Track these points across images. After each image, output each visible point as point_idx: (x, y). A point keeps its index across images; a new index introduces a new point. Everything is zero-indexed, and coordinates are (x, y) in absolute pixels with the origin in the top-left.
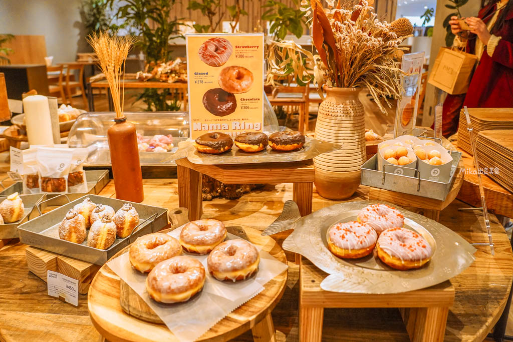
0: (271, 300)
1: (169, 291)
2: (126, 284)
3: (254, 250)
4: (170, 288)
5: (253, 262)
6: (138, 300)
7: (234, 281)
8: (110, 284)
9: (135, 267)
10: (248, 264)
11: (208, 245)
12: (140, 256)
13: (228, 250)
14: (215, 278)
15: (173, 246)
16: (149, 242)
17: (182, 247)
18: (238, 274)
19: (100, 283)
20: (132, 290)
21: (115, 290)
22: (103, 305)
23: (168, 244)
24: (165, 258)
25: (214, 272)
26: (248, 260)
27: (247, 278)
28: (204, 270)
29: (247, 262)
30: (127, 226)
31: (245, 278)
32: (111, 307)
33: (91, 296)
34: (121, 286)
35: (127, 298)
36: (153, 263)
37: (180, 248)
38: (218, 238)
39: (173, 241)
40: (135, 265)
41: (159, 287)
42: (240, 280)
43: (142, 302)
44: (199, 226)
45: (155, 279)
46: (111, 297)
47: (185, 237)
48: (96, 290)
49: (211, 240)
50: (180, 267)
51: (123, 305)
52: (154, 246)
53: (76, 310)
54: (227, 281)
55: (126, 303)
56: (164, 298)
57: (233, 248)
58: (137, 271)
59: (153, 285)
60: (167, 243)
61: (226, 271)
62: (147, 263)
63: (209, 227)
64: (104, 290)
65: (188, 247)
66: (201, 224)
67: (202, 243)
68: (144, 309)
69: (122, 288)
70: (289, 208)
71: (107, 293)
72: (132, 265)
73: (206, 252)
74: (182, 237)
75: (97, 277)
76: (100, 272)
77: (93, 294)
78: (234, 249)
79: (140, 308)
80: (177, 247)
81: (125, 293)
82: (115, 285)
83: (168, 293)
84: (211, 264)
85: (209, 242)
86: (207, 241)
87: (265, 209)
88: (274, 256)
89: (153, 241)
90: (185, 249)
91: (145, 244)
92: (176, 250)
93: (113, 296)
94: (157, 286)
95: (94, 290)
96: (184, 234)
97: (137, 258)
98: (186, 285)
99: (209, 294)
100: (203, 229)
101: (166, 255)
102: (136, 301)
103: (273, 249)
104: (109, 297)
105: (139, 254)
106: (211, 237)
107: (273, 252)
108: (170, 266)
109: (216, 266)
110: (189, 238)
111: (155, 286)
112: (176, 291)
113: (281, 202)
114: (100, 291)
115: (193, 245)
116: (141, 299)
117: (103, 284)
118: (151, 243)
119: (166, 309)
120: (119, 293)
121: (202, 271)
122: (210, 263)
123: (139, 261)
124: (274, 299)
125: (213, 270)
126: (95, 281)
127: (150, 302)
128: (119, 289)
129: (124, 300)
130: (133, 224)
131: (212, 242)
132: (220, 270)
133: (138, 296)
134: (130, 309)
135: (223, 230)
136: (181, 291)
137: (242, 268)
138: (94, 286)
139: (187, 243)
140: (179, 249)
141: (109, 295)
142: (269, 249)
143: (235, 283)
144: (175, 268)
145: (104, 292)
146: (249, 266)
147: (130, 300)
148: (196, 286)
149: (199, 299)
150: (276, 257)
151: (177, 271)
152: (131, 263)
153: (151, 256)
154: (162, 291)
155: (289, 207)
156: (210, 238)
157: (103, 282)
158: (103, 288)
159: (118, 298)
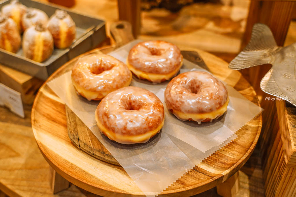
0: (246, 151)
1: (125, 132)
2: (72, 112)
3: (222, 88)
4: (125, 128)
5: (223, 104)
6: (88, 134)
7: (199, 123)
8: (54, 108)
9: (80, 93)
10: (218, 106)
11: (163, 74)
12: (85, 82)
13: (190, 85)
14: (176, 117)
15: (122, 73)
16: (93, 65)
17: (131, 74)
18: (205, 116)
19: (43, 105)
20: (80, 120)
21: (60, 115)
22: (49, 132)
23: (116, 70)
24: (114, 87)
25: (175, 111)
26: (218, 101)
27: (214, 121)
28: (163, 108)
29: (216, 104)
30: (63, 37)
31: (211, 121)
32: (59, 137)
33: (35, 121)
34: (67, 114)
35: (75, 130)
36: (101, 91)
37: (129, 75)
38: (174, 66)
39: (121, 66)
40: (80, 91)
41: (112, 126)
42: (206, 123)
43: (93, 137)
44: (149, 49)
45: (106, 115)
46: (56, 124)
47: (135, 62)
48: (40, 113)
49: (167, 68)
50: (134, 102)
51: (72, 137)
52: (99, 70)
53: (23, 121)
54: (190, 122)
55: (76, 136)
56: (119, 138)
57: (196, 83)
58: (82, 98)
59: (105, 122)
60: (114, 68)
61: (190, 112)
62: (94, 91)
63: (162, 52)
64: (48, 115)
65: (138, 73)
66: (152, 47)
67: (155, 71)
68: (97, 147)
69: (69, 117)
70: (260, 34)
71: (52, 117)
72: (76, 90)
73: (159, 81)
74: (130, 61)
75: (39, 99)
76: (41, 93)
77: (37, 118)
78: (198, 84)
79: (92, 145)
80: (126, 74)
81: (72, 124)
82: (59, 109)
83: (123, 134)
84: (171, 101)
85: (164, 70)
86: (161, 69)
87: (211, 25)
88: (242, 92)
89: (98, 63)
90: (135, 76)
91: (89, 68)
92: (126, 77)
93: (59, 123)
94: (109, 123)
95: (38, 113)
96: (133, 58)
97: (81, 84)
98: (145, 126)
99: (170, 136)
100: (154, 53)
101: (116, 84)
102: (86, 135)
103: (238, 83)
104: (54, 123)
105: (83, 80)
106: (166, 64)
107: (240, 87)
108: (121, 99)
109: (177, 104)
110: (140, 64)
111: (107, 123)
112: (133, 132)
113: (229, 19)
114: (44, 115)
115: (144, 72)
116: (91, 134)
117: (46, 107)
118: (95, 66)
119: (122, 150)
120: (66, 119)
121: (161, 109)
122: (169, 99)
123: (84, 88)
124: (249, 151)
125: (174, 108)
126: (38, 102)
127: (102, 138)
128: (65, 115)
129: (73, 132)
130: (70, 36)
131: (168, 71)
132: (183, 110)
133: (88, 129)
134: (80, 144)
135: (179, 56)
136: (139, 132)
137: (211, 110)
138: (36, 109)
139: (137, 69)
140: (129, 77)
141: (54, 121)
142: (234, 83)
143: (200, 126)
144: (128, 102)
145: (48, 117)
146: (218, 109)
147: (79, 133)
148: (156, 128)
149: (159, 141)
150: (243, 94)
151: (131, 106)
152: (75, 88)
153: (98, 83)
154: (116, 130)
155: (259, 32)
156: (164, 66)
157: (47, 105)
158: (47, 112)
159: (66, 126)
